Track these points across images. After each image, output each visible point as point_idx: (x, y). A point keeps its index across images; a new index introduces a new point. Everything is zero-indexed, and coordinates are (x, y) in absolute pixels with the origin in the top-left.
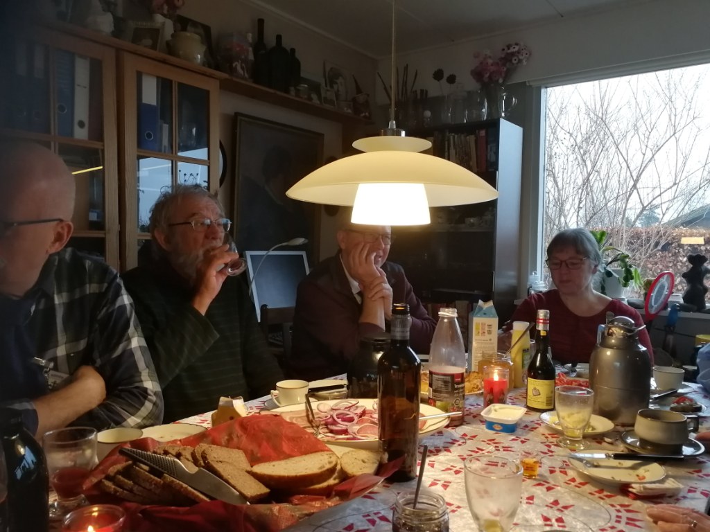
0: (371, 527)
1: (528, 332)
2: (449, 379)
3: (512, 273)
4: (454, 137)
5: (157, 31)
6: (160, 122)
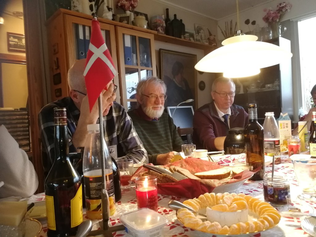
2: (272, 143)
5: (128, 17)
6: (132, 54)
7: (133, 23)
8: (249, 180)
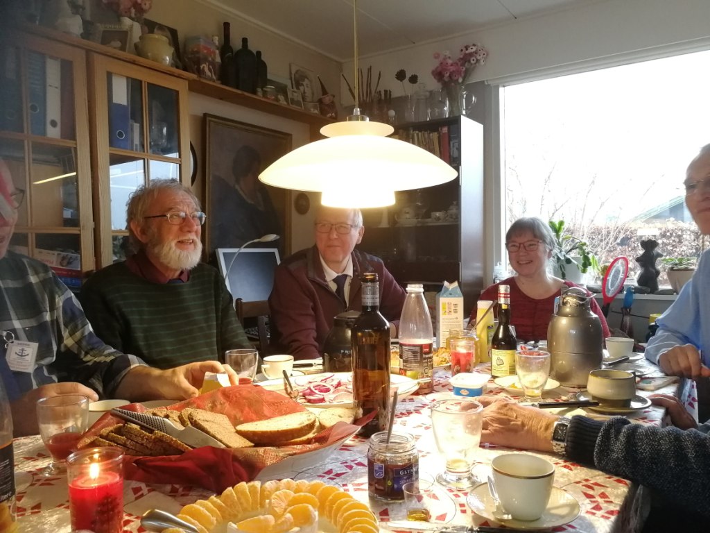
0: (348, 470)
1: (492, 309)
2: (417, 349)
3: (478, 265)
4: (418, 135)
5: (126, 33)
6: (131, 121)
7: (139, 50)
8: (357, 436)
